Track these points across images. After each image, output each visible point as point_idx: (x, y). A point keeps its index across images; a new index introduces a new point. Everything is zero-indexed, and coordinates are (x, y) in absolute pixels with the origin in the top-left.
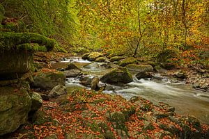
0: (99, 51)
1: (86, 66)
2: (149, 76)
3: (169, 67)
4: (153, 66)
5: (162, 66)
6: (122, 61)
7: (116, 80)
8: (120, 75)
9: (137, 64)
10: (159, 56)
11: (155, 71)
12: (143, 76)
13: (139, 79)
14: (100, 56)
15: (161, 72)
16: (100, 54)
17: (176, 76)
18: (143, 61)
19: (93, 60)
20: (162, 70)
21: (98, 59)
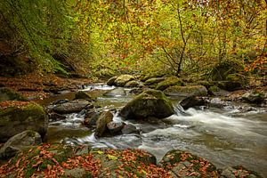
0: (132, 73)
2: (203, 103)
3: (232, 87)
4: (207, 87)
5: (220, 87)
6: (160, 84)
9: (183, 85)
10: (215, 72)
11: (211, 94)
12: (192, 103)
13: (186, 108)
14: (132, 79)
15: (220, 96)
16: (131, 77)
18: (191, 81)
19: (122, 85)
20: (222, 92)
21: (128, 84)
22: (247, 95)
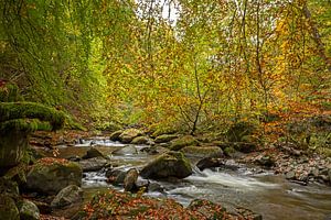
0: (138, 127)
1: (116, 152)
2: (218, 164)
3: (247, 149)
4: (223, 147)
5: (235, 147)
6: (173, 142)
7: (165, 173)
8: (171, 164)
9: (198, 145)
10: (230, 133)
11: (226, 156)
12: (208, 164)
13: (202, 169)
14: (139, 135)
15: (235, 158)
16: (138, 131)
17: (258, 163)
18: (206, 141)
19: (128, 142)
20: (237, 154)
21: (135, 140)
22: (260, 157)
